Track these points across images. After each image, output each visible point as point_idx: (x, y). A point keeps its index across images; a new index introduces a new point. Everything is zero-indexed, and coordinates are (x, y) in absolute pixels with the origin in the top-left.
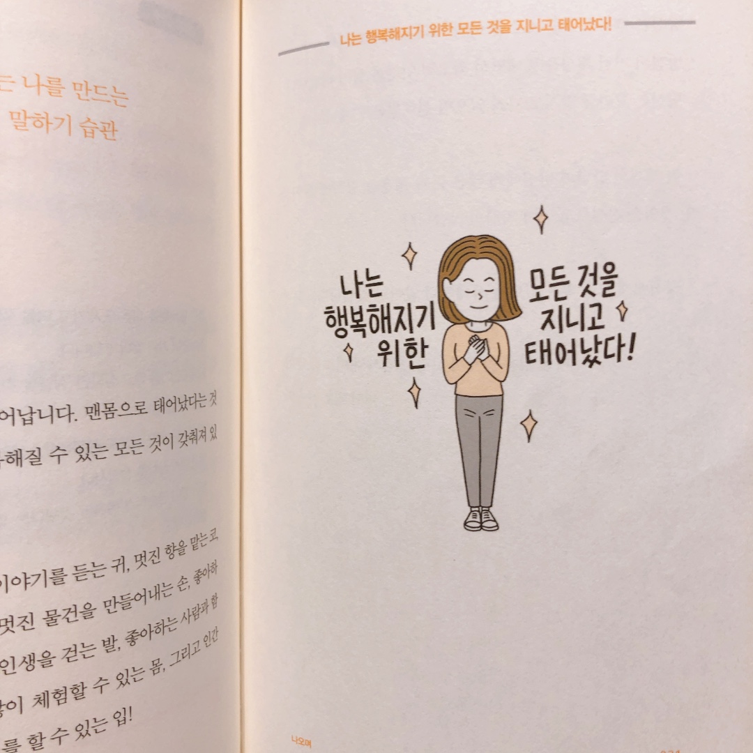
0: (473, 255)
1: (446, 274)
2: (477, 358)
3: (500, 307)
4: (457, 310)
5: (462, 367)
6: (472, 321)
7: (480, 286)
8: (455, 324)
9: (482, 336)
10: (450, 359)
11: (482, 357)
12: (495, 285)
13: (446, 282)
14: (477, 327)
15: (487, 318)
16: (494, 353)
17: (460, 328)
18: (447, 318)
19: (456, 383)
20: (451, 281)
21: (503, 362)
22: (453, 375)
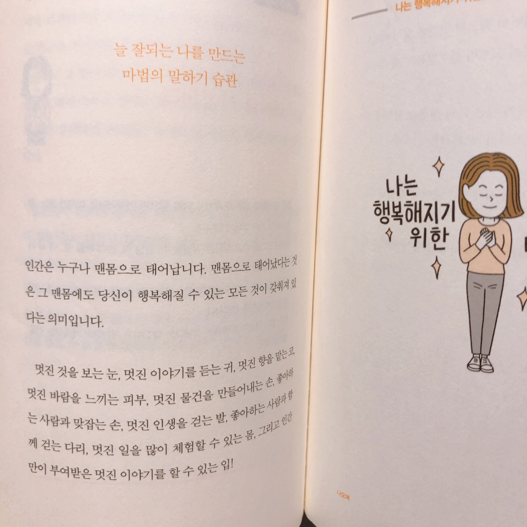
0: (487, 167)
1: (466, 181)
2: (486, 245)
3: (507, 207)
4: (473, 208)
5: (473, 251)
6: (484, 217)
7: (491, 191)
8: (470, 218)
9: (491, 229)
10: (465, 244)
11: (490, 245)
12: (504, 191)
13: (466, 187)
14: (487, 222)
15: (496, 215)
16: (500, 243)
17: (474, 222)
18: (465, 214)
19: (468, 263)
20: (469, 187)
21: (506, 249)
22: (467, 257)
